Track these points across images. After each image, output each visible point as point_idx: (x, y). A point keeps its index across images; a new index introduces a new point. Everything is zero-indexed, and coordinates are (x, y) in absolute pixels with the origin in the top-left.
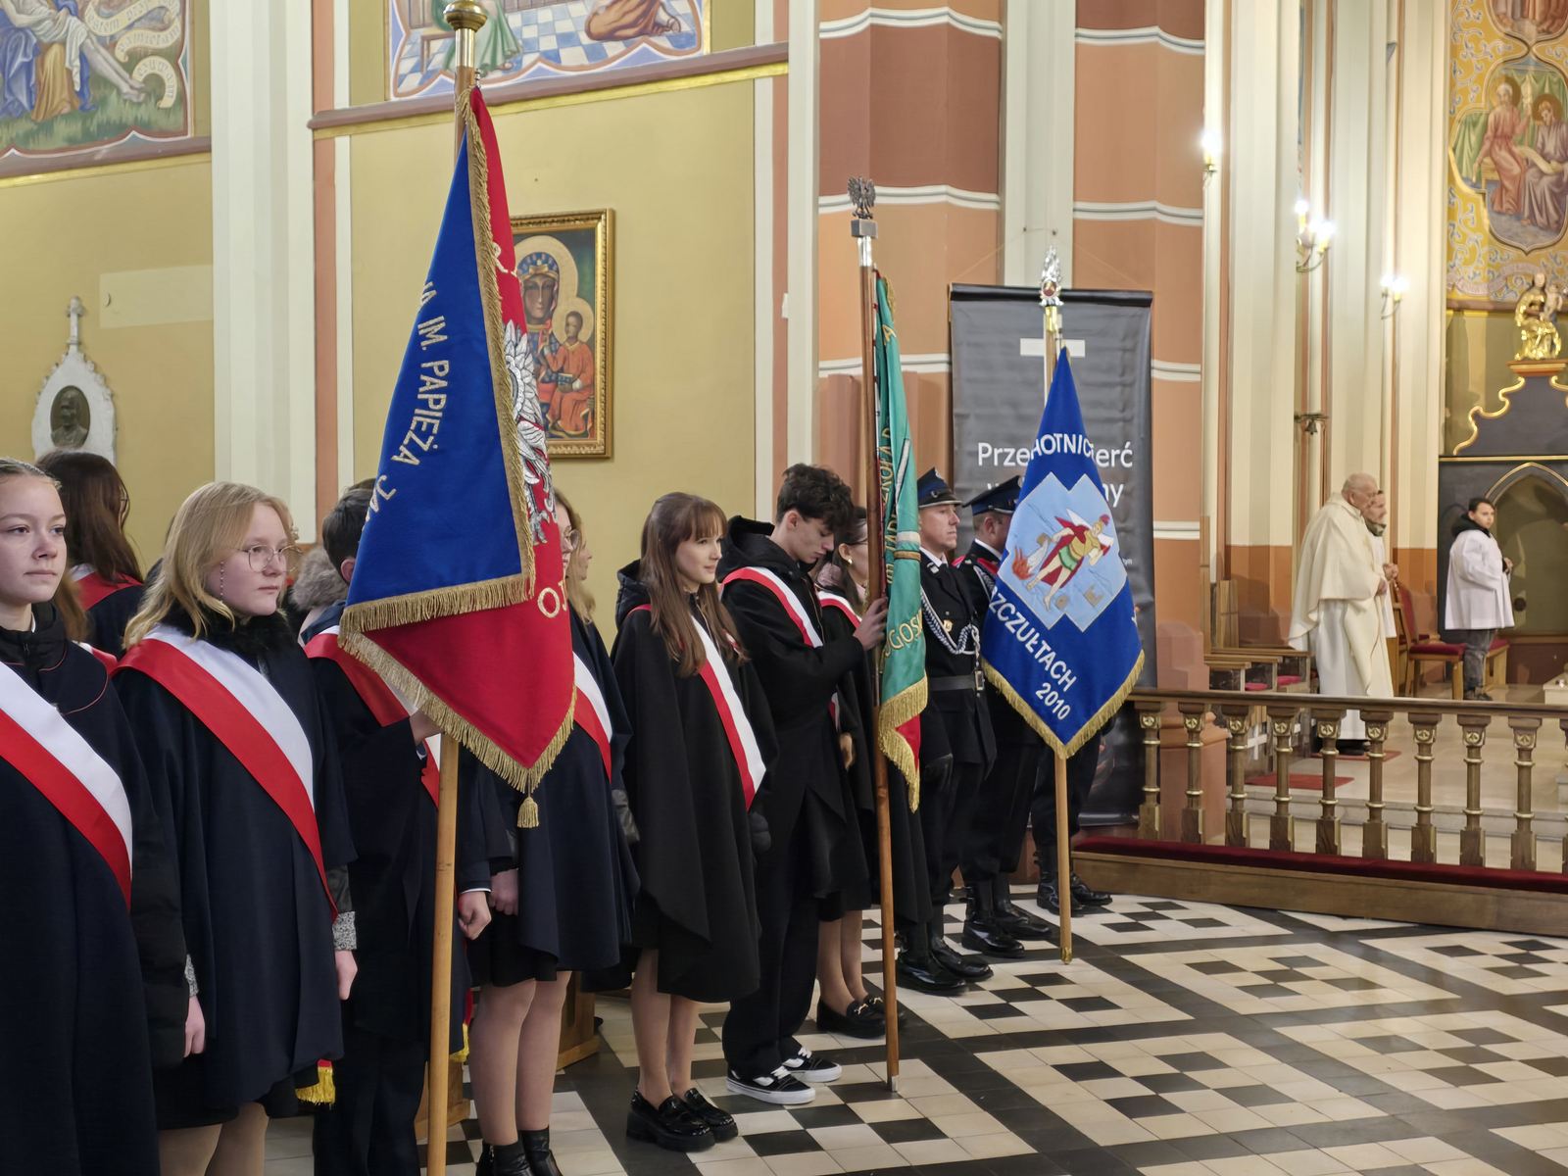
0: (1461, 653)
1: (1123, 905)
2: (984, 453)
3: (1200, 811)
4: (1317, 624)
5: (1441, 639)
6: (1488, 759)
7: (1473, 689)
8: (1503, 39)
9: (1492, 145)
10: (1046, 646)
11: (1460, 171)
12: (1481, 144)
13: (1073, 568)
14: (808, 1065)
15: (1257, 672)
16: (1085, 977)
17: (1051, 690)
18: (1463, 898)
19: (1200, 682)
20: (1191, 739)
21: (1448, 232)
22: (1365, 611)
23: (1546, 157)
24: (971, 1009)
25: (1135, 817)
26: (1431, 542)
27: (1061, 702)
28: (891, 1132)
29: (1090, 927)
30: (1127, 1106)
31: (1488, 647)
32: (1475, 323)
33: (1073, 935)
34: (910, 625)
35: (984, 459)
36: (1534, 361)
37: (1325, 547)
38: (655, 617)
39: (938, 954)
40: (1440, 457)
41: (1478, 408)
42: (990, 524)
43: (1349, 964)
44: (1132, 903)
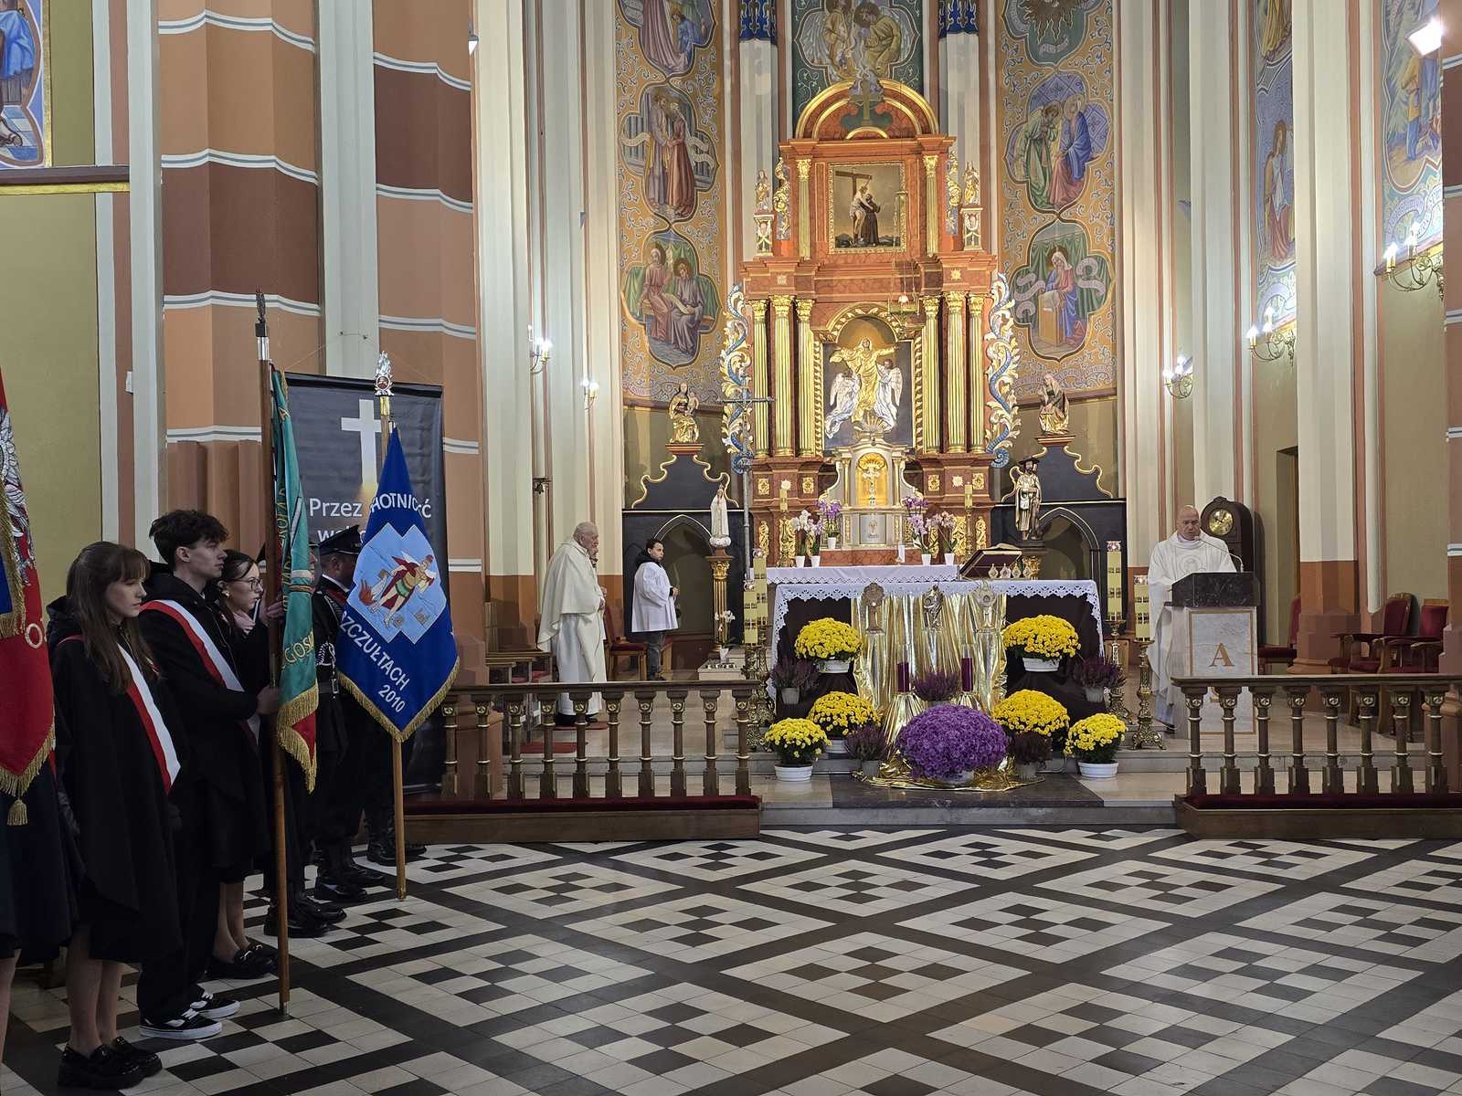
0: (645, 649)
1: (435, 852)
2: (314, 506)
3: (488, 775)
4: (558, 631)
5: (627, 640)
6: (687, 721)
7: (654, 674)
8: (653, 217)
9: (649, 291)
10: (386, 656)
11: (629, 308)
12: (642, 290)
13: (406, 595)
14: (211, 1005)
15: (520, 670)
16: (420, 909)
17: (391, 690)
18: (676, 819)
19: (483, 679)
20: (481, 722)
21: (623, 350)
22: (590, 622)
23: (683, 302)
24: (335, 944)
25: (439, 785)
26: (619, 570)
27: (398, 699)
28: (293, 1045)
29: (415, 872)
30: (473, 996)
31: (662, 644)
32: (643, 414)
33: (407, 880)
34: (302, 643)
35: (314, 511)
36: (682, 444)
37: (564, 576)
38: (88, 646)
39: (301, 905)
40: (623, 510)
41: (647, 475)
42: (336, 563)
43: (604, 875)
44: (441, 850)
